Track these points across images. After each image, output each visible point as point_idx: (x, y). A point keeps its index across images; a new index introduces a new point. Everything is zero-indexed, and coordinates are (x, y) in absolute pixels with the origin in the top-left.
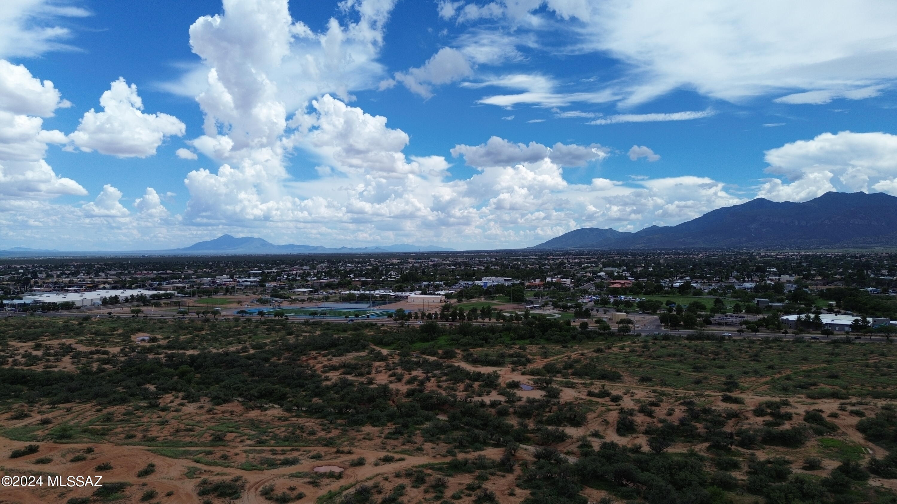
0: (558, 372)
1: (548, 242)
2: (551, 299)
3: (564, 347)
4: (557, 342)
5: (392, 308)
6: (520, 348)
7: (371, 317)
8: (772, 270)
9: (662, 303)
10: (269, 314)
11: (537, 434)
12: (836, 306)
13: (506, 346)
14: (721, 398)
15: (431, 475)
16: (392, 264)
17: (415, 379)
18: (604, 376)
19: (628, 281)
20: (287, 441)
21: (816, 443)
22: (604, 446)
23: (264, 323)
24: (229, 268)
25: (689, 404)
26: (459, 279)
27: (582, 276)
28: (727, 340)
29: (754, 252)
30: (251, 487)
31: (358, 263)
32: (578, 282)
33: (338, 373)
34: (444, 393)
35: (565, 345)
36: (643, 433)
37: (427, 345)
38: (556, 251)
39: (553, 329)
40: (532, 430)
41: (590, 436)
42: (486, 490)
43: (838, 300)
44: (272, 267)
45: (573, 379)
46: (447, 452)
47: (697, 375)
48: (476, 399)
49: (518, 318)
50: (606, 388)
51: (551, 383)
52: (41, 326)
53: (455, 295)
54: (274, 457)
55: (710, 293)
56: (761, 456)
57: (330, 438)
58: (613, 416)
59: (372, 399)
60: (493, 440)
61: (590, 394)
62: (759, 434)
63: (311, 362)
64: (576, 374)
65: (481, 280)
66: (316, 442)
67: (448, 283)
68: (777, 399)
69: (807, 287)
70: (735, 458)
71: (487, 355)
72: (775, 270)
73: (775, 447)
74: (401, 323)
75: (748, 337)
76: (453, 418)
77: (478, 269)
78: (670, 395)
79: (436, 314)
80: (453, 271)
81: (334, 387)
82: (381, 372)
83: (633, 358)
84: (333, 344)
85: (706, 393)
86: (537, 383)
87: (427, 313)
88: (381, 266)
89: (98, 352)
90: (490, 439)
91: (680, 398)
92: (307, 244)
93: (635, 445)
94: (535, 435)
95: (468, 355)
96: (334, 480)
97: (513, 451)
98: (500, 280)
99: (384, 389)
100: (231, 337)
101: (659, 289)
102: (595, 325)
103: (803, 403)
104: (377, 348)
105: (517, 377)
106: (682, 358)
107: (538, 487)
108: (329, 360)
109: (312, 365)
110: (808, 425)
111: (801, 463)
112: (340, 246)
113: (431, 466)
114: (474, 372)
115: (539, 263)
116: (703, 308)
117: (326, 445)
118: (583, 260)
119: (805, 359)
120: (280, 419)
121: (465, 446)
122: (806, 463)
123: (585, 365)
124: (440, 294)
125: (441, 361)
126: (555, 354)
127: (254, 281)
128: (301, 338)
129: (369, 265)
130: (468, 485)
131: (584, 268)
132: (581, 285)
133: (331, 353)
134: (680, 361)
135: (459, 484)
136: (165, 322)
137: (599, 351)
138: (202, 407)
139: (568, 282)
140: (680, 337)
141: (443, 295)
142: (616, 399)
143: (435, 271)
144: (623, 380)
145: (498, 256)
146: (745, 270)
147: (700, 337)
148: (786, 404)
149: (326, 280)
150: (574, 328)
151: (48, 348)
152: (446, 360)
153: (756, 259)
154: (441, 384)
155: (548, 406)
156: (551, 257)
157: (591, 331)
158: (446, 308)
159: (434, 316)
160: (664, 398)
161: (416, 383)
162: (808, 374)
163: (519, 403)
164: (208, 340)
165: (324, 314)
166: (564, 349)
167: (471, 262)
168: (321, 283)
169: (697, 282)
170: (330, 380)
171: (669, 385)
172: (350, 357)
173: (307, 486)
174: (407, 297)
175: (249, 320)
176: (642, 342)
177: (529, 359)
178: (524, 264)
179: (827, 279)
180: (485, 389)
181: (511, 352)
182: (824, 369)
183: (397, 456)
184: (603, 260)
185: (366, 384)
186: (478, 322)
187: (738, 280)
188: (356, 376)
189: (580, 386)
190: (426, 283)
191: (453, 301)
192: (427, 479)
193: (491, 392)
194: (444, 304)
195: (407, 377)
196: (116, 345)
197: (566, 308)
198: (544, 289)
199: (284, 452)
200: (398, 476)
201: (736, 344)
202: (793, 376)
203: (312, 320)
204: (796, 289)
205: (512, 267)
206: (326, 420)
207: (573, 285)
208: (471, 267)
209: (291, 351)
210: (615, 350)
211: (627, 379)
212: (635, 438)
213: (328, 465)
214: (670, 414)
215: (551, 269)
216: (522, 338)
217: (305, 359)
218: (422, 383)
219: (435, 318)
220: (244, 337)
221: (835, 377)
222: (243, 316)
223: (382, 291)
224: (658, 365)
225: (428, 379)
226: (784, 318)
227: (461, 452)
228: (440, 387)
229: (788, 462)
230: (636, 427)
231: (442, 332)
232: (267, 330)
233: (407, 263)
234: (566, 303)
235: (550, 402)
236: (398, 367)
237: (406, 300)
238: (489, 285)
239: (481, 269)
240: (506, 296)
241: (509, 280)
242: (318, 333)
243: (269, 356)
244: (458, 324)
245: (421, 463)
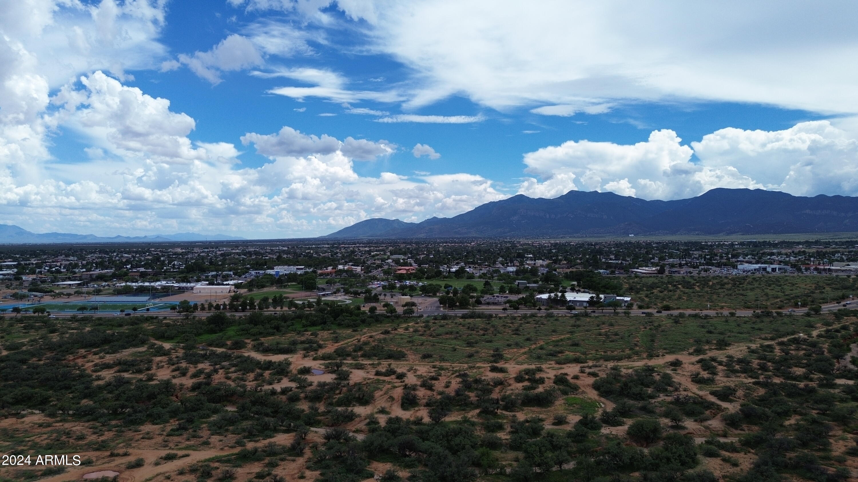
0: (348, 355)
1: (340, 232)
2: (343, 286)
3: (354, 331)
4: (348, 326)
5: (176, 299)
6: (312, 335)
7: (152, 310)
8: (529, 256)
9: (441, 287)
10: (26, 310)
11: (327, 416)
12: (577, 286)
13: (298, 334)
14: (489, 369)
15: (218, 468)
16: (175, 254)
17: (201, 371)
18: (390, 356)
19: (412, 268)
20: (50, 448)
21: (563, 402)
22: (390, 421)
23: (19, 321)
25: (463, 375)
26: (250, 268)
27: (371, 264)
28: (494, 317)
29: (515, 240)
31: (136, 252)
32: (367, 269)
33: (112, 371)
34: (233, 384)
35: (355, 329)
36: (425, 406)
37: (214, 336)
38: (347, 240)
39: (344, 314)
40: (322, 412)
41: (377, 413)
42: (276, 476)
43: (578, 280)
44: (30, 257)
45: (362, 360)
46: (235, 443)
47: (469, 350)
48: (267, 387)
49: (310, 305)
50: (392, 366)
51: (341, 366)
53: (246, 284)
55: (480, 277)
56: (521, 416)
57: (103, 441)
58: (398, 393)
59: (152, 396)
60: (284, 426)
61: (378, 374)
62: (519, 398)
63: (80, 361)
64: (365, 356)
65: (273, 269)
66: (87, 447)
67: (238, 272)
68: (533, 367)
69: (555, 270)
70: (500, 421)
71: (278, 343)
72: (531, 256)
73: (532, 408)
74: (186, 315)
75: (511, 314)
76: (243, 408)
77: (270, 258)
78: (447, 369)
79: (225, 305)
80: (243, 260)
81: (107, 386)
82: (162, 367)
83: (416, 337)
84: (106, 341)
85: (477, 365)
86: (328, 367)
87: (215, 304)
88: (163, 256)
90: (281, 426)
91: (456, 371)
92: (74, 232)
93: (418, 417)
94: (325, 417)
95: (258, 344)
97: (303, 435)
98: (293, 269)
99: (167, 384)
101: (438, 274)
102: (383, 309)
103: (553, 369)
104: (158, 343)
105: (308, 363)
106: (458, 335)
107: (327, 467)
108: (101, 358)
109: (80, 364)
110: (556, 387)
111: (551, 420)
112: (114, 235)
113: (218, 460)
114: (265, 361)
115: (332, 252)
116: (475, 290)
117: (97, 450)
118: (372, 248)
119: (554, 331)
120: (41, 425)
121: (254, 435)
122: (555, 419)
123: (373, 347)
124: (228, 285)
125: (230, 352)
126: (346, 338)
127: (8, 274)
128: (67, 336)
130: (257, 473)
131: (373, 256)
132: (371, 272)
133: (104, 350)
134: (455, 338)
135: (248, 473)
137: (387, 332)
139: (359, 269)
140: (456, 317)
141: (232, 285)
142: (401, 376)
143: (224, 261)
144: (407, 359)
145: (290, 245)
146: (508, 256)
147: (472, 316)
148: (540, 370)
149: (97, 272)
150: (364, 313)
152: (235, 351)
153: (517, 246)
154: (230, 375)
155: (337, 388)
156: (343, 246)
157: (378, 315)
158: (235, 298)
159: (222, 307)
160: (443, 372)
161: (203, 376)
162: (556, 344)
163: (310, 388)
165: (95, 308)
166: (354, 333)
167: (262, 251)
168: (91, 275)
169: (470, 267)
170: (103, 379)
171: (446, 360)
172: (126, 354)
174: (192, 288)
176: (424, 322)
177: (320, 344)
178: (317, 253)
179: (571, 264)
180: (277, 377)
181: (303, 339)
182: (569, 339)
183: (180, 453)
184: (390, 248)
185: (146, 381)
186: (270, 311)
187: (503, 265)
188: (133, 373)
189: (369, 366)
190: (214, 273)
191: (243, 291)
192: (214, 472)
193: (281, 379)
194: (233, 294)
195: (192, 370)
197: (356, 294)
198: (336, 276)
200: (181, 473)
201: (501, 321)
202: (545, 346)
203: (80, 315)
204: (548, 272)
205: (304, 256)
206: (98, 422)
207: (363, 272)
208: (263, 257)
209: (55, 350)
210: (401, 331)
211: (411, 357)
212: (417, 411)
213: (100, 470)
214: (447, 387)
215: (343, 257)
216: (314, 324)
217: (71, 358)
218: (209, 376)
219: (223, 309)
221: (576, 345)
223: (164, 283)
224: (438, 343)
225: (216, 371)
226: (538, 296)
227: (250, 441)
228: (228, 378)
229: (542, 420)
230: (418, 401)
231: (232, 322)
232: (25, 328)
233: (193, 253)
234: (357, 289)
235: (340, 383)
236: (182, 361)
237: (191, 291)
238: (281, 274)
239: (273, 258)
240: (299, 284)
241: (302, 269)
242: (87, 329)
243: (27, 357)
244: (248, 314)
245: (207, 457)
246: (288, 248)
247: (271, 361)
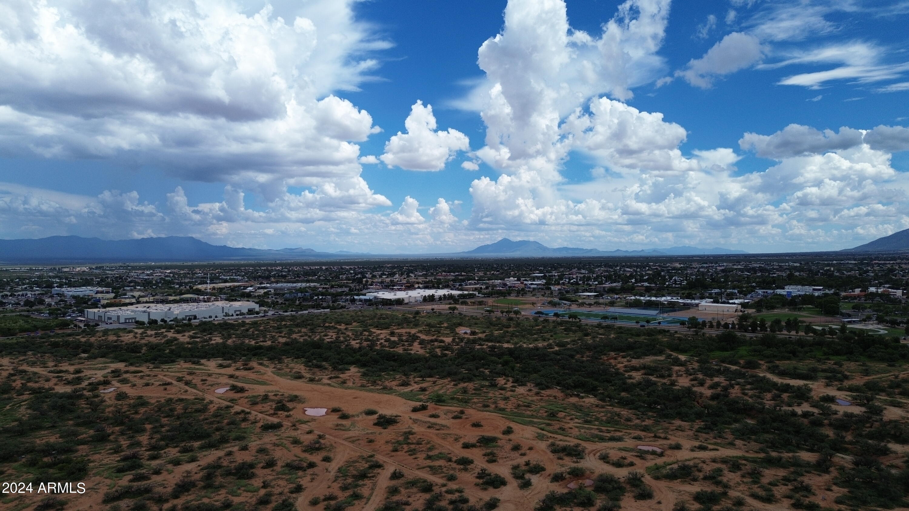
0: (882, 390)
1: (872, 243)
2: (875, 313)
3: (890, 366)
4: (882, 360)
5: (684, 315)
6: (835, 364)
7: (662, 324)
10: (563, 315)
11: (856, 446)
13: (819, 361)
15: (746, 465)
16: (674, 269)
17: (717, 384)
20: (609, 423)
23: (561, 324)
24: (513, 271)
26: (756, 287)
30: (589, 454)
31: (637, 267)
33: (639, 373)
34: (750, 400)
35: (892, 363)
37: (726, 354)
38: (883, 255)
39: (876, 346)
40: (849, 441)
42: (802, 483)
44: (552, 270)
45: (901, 398)
46: (759, 450)
48: (785, 408)
49: (832, 332)
51: (872, 400)
52: (387, 318)
53: (753, 304)
54: (601, 434)
57: (645, 425)
59: (678, 398)
60: (807, 446)
63: (613, 362)
64: (904, 394)
65: (784, 289)
66: (634, 427)
67: (742, 291)
71: (795, 368)
74: (695, 331)
76: (762, 423)
77: (778, 275)
79: (733, 324)
80: (747, 277)
81: (638, 385)
82: (681, 376)
84: (630, 347)
86: (856, 399)
87: (723, 323)
88: (663, 271)
89: (436, 340)
90: (804, 444)
92: (581, 247)
94: (853, 446)
95: (774, 366)
96: (657, 456)
97: (829, 457)
98: (808, 290)
99: (688, 391)
100: (535, 334)
104: (675, 354)
105: (832, 392)
107: (856, 488)
108: (628, 361)
109: (613, 364)
112: (615, 249)
113: (745, 459)
114: (782, 383)
115: (860, 269)
117: (643, 431)
120: (597, 406)
121: (777, 447)
124: (734, 303)
125: (743, 370)
126: (878, 372)
127: (540, 284)
128: (598, 339)
129: (648, 270)
130: (783, 476)
133: (630, 355)
135: (774, 475)
136: (478, 319)
138: (530, 390)
139: (899, 293)
141: (738, 304)
143: (726, 277)
145: (803, 260)
149: (607, 285)
150: (904, 346)
151: (400, 335)
152: (748, 370)
154: (746, 391)
155: (868, 422)
156: (877, 262)
158: (744, 318)
159: (730, 326)
161: (719, 389)
163: (835, 416)
164: (516, 336)
165: (615, 318)
166: (889, 368)
167: (768, 268)
168: (604, 287)
170: (634, 379)
172: (648, 360)
173: (635, 458)
174: (697, 305)
175: (546, 321)
177: (846, 375)
178: (839, 271)
180: (796, 400)
181: (824, 367)
183: (711, 447)
185: (669, 385)
186: (784, 334)
188: (657, 377)
190: (717, 291)
191: (751, 311)
192: (743, 467)
193: (802, 403)
194: (741, 313)
195: (709, 382)
196: (447, 335)
197: (894, 323)
198: (865, 300)
199: (608, 432)
200: (714, 461)
203: (605, 323)
205: (822, 274)
206: (639, 411)
207: (905, 297)
208: (769, 274)
209: (592, 350)
213: (649, 446)
215: (876, 277)
216: (837, 353)
217: (606, 358)
218: (725, 389)
219: (732, 328)
220: (547, 335)
222: (540, 317)
223: (669, 298)
225: (732, 386)
227: (774, 451)
228: (746, 394)
231: (743, 342)
232: (565, 330)
233: (691, 268)
234: (895, 318)
235: (871, 418)
236: (698, 373)
237: (697, 308)
238: (793, 295)
239: (782, 276)
240: (817, 307)
241: (820, 290)
242: (612, 336)
243: (574, 353)
244: (760, 335)
245: (735, 455)
246: (801, 264)
247: (789, 384)
